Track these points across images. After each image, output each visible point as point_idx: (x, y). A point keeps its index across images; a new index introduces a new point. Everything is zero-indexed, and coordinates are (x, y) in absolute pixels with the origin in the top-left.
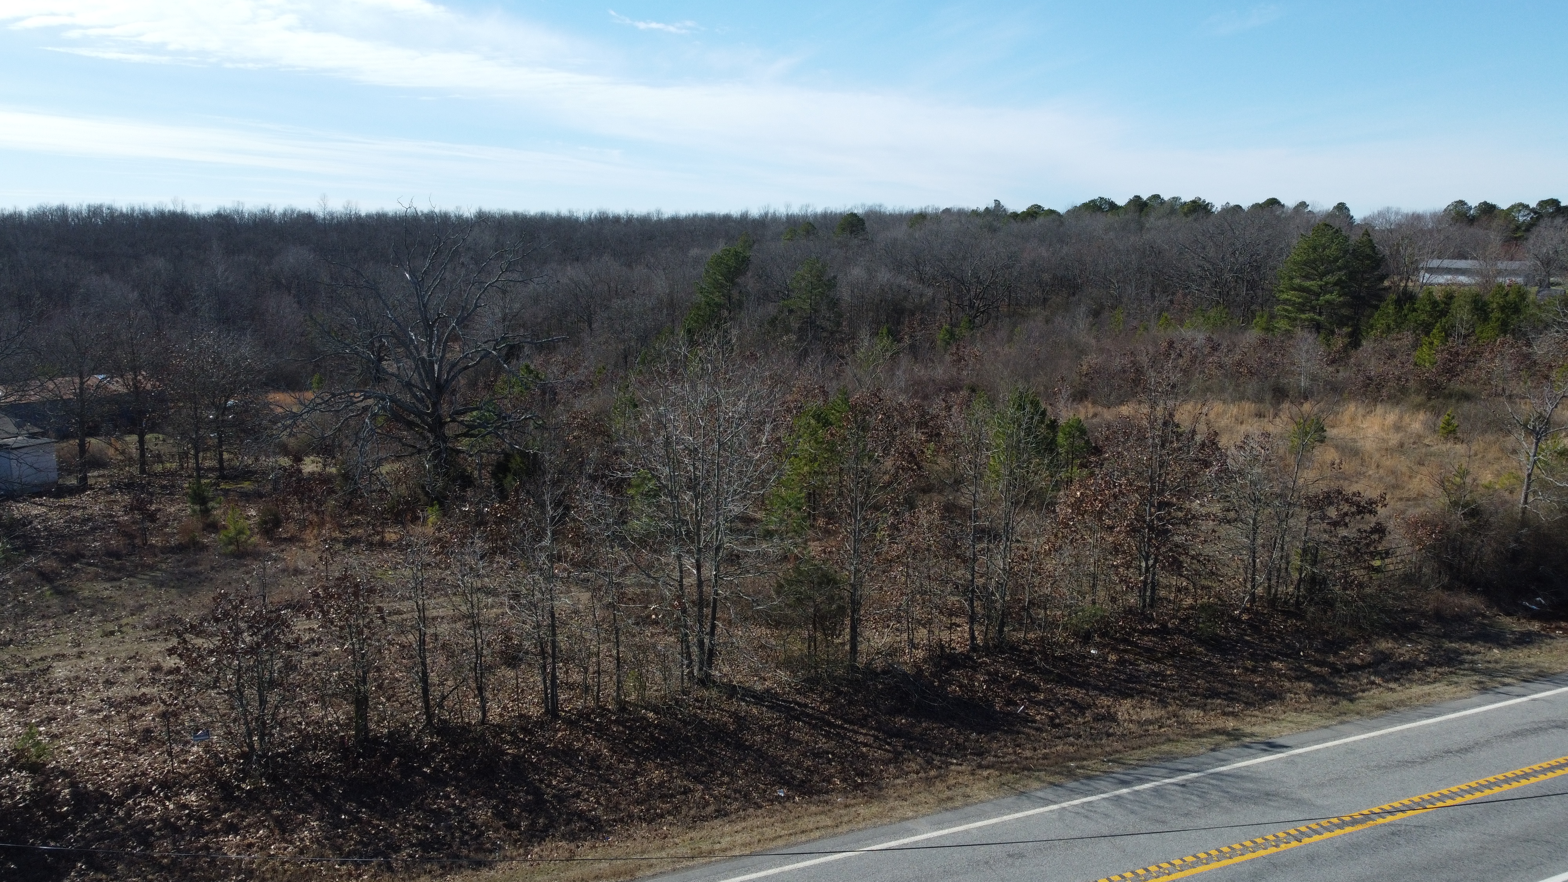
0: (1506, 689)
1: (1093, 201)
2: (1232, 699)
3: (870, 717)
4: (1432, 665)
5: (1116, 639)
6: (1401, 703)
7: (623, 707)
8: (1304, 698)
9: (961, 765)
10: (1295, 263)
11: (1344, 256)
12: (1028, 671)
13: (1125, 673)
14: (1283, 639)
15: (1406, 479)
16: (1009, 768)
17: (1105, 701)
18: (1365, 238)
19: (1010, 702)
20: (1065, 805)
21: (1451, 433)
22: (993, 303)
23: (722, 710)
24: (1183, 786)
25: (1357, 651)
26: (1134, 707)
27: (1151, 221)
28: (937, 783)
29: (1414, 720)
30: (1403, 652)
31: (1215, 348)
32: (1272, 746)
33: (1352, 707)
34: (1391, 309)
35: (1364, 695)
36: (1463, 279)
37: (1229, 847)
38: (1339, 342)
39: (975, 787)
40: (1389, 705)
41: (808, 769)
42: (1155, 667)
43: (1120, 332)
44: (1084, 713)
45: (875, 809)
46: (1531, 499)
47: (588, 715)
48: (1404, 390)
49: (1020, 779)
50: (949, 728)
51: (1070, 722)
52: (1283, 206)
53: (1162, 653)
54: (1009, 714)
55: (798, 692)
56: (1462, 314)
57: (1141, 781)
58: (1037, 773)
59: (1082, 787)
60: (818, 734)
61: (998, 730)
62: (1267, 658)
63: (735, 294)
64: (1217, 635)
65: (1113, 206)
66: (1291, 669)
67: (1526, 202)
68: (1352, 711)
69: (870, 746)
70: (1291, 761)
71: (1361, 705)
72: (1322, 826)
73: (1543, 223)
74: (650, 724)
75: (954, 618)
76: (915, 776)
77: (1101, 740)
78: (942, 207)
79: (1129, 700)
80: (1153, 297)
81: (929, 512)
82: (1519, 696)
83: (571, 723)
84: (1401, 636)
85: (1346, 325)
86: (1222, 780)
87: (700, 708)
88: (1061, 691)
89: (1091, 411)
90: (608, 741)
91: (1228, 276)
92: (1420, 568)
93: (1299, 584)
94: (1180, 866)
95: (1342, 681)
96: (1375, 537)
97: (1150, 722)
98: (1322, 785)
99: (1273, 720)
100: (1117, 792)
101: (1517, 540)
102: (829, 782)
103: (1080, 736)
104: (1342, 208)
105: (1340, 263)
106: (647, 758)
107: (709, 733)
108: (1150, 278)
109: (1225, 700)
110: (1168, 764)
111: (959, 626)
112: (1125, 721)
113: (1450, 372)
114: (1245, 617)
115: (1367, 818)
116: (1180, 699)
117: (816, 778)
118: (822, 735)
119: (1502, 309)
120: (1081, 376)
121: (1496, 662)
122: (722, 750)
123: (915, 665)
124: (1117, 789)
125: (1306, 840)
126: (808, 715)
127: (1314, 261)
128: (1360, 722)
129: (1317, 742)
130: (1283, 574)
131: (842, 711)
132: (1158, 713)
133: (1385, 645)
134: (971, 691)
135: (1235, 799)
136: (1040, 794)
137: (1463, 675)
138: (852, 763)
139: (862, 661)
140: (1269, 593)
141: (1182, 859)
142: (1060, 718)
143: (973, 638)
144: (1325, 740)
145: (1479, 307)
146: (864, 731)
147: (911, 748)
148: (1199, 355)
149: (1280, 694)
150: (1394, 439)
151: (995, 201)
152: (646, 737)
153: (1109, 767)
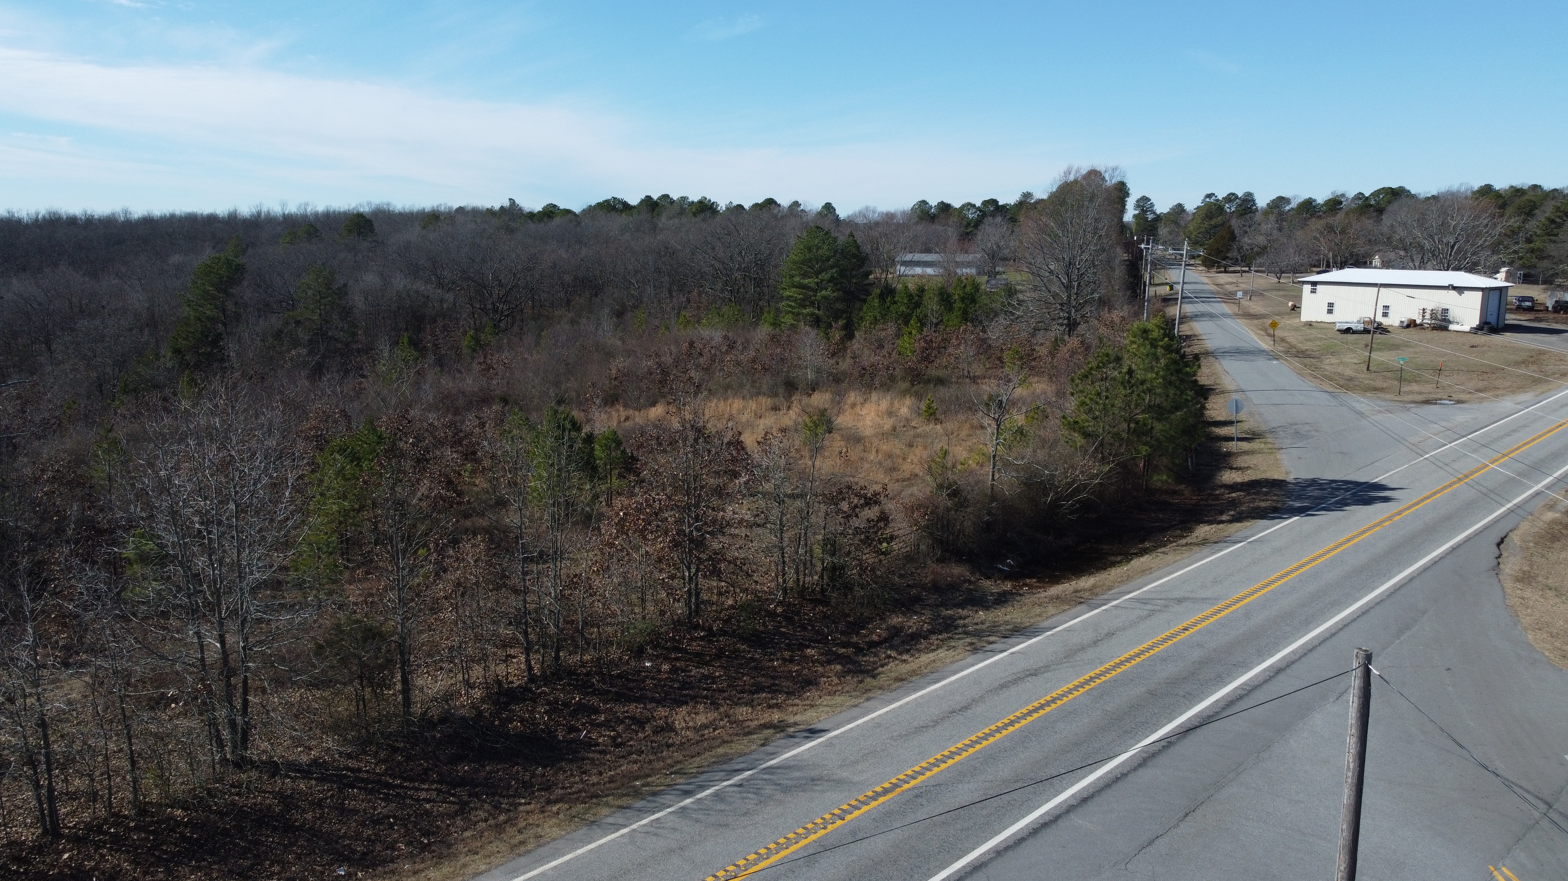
0: (992, 646)
1: (607, 201)
2: (775, 691)
3: (431, 770)
4: (934, 633)
5: (667, 649)
6: (914, 673)
7: (142, 810)
8: (836, 680)
9: (529, 804)
10: (794, 263)
11: (834, 256)
12: (587, 694)
13: (679, 681)
14: (813, 627)
15: (900, 461)
16: (578, 799)
17: (662, 712)
18: (851, 238)
19: (573, 729)
20: (634, 826)
21: (932, 415)
22: (517, 306)
23: (265, 792)
24: (740, 785)
25: (875, 628)
26: (689, 714)
27: (663, 221)
28: (508, 829)
29: (924, 688)
30: (911, 624)
31: (732, 346)
32: (813, 733)
33: (875, 683)
34: (876, 302)
35: (884, 669)
36: (930, 271)
37: (785, 838)
38: (837, 335)
39: (546, 826)
40: (904, 677)
41: (368, 839)
42: (705, 671)
43: (644, 332)
44: (644, 728)
45: (446, 869)
46: (997, 476)
47: (100, 827)
48: (892, 378)
49: (589, 808)
50: (514, 767)
51: (631, 739)
52: (779, 205)
53: (710, 656)
54: (573, 741)
55: (349, 756)
56: (932, 305)
57: (702, 788)
58: (605, 799)
59: (649, 805)
60: (376, 798)
61: (563, 760)
62: (802, 647)
63: (230, 307)
64: (757, 630)
65: (626, 205)
66: (822, 654)
67: (973, 202)
68: (875, 687)
69: (434, 801)
70: (830, 744)
71: (882, 680)
72: (860, 801)
73: (986, 220)
74: (179, 824)
75: (508, 649)
76: (484, 824)
77: (662, 752)
78: (456, 206)
79: (684, 707)
80: (671, 296)
81: (473, 546)
82: (1001, 651)
83: (77, 840)
84: (908, 610)
85: (841, 317)
86: (773, 773)
87: (238, 794)
88: (620, 709)
89: (623, 414)
90: (128, 852)
91: (737, 275)
92: (918, 545)
93: (822, 574)
94: (745, 865)
95: (865, 659)
96: (882, 524)
97: (705, 726)
98: (857, 762)
99: (812, 706)
100: (682, 804)
101: (989, 513)
102: (393, 849)
103: (643, 752)
104: (829, 208)
105: (831, 262)
106: (177, 864)
107: (252, 820)
108: (667, 278)
109: (769, 692)
110: (725, 767)
111: (514, 657)
112: (682, 729)
113: (927, 359)
114: (779, 610)
115: (895, 786)
116: (729, 698)
117: (379, 847)
118: (380, 799)
119: (962, 299)
120: (610, 379)
121: (982, 623)
122: (268, 836)
123: (473, 706)
124: (682, 801)
125: (848, 817)
126: (363, 780)
127: (810, 260)
128: (882, 696)
129: (849, 721)
130: (808, 565)
131: (400, 769)
132: (712, 715)
133: (896, 620)
134: (533, 724)
135: (786, 790)
136: (610, 820)
137: (959, 639)
138: (416, 824)
139: (417, 709)
140: (798, 585)
141: (745, 859)
142: (621, 737)
143: (530, 668)
144: (856, 719)
145: (945, 298)
146: (426, 787)
147: (477, 795)
148: (718, 353)
149: (815, 680)
150: (888, 424)
151: (510, 199)
152: (176, 839)
153: (673, 780)
